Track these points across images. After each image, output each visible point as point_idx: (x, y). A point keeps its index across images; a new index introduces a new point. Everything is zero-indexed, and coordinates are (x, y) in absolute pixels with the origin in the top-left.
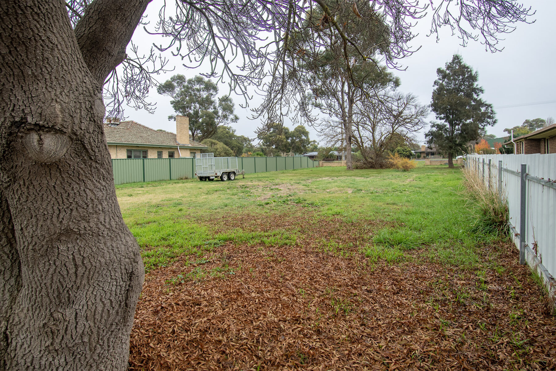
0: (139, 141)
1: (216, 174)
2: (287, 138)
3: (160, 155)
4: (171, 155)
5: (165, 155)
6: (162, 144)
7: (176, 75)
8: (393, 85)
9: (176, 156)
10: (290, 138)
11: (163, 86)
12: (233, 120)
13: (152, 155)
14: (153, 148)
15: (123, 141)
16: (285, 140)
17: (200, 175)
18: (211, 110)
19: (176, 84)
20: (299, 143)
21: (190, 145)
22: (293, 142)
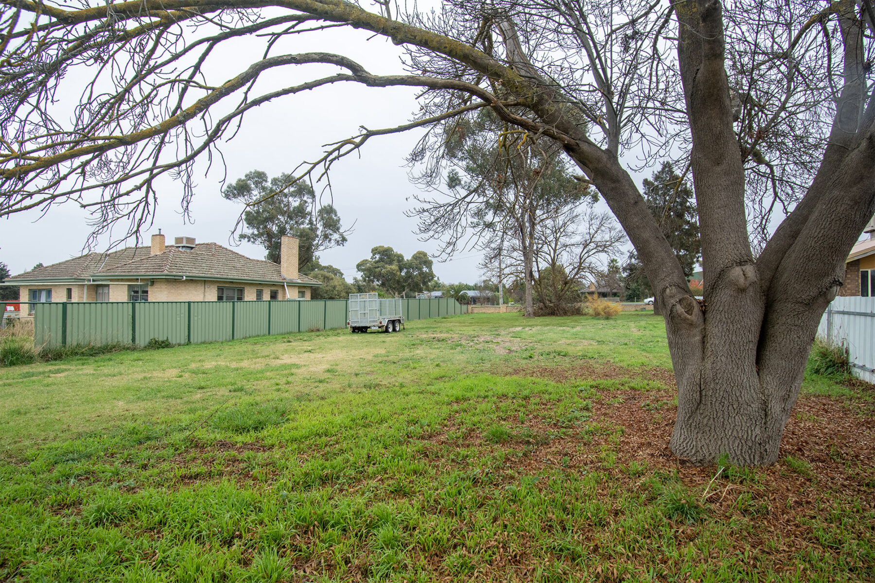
0: (234, 275)
1: (381, 323)
2: (401, 270)
3: (259, 294)
4: (274, 296)
5: (266, 296)
6: (264, 279)
7: (253, 171)
8: (590, 201)
9: (280, 297)
10: (405, 270)
11: (235, 188)
12: (338, 242)
13: (250, 295)
14: (251, 284)
15: (214, 273)
16: (398, 273)
17: (354, 325)
18: (306, 226)
19: (253, 186)
20: (419, 278)
21: (299, 281)
22: (409, 276)
